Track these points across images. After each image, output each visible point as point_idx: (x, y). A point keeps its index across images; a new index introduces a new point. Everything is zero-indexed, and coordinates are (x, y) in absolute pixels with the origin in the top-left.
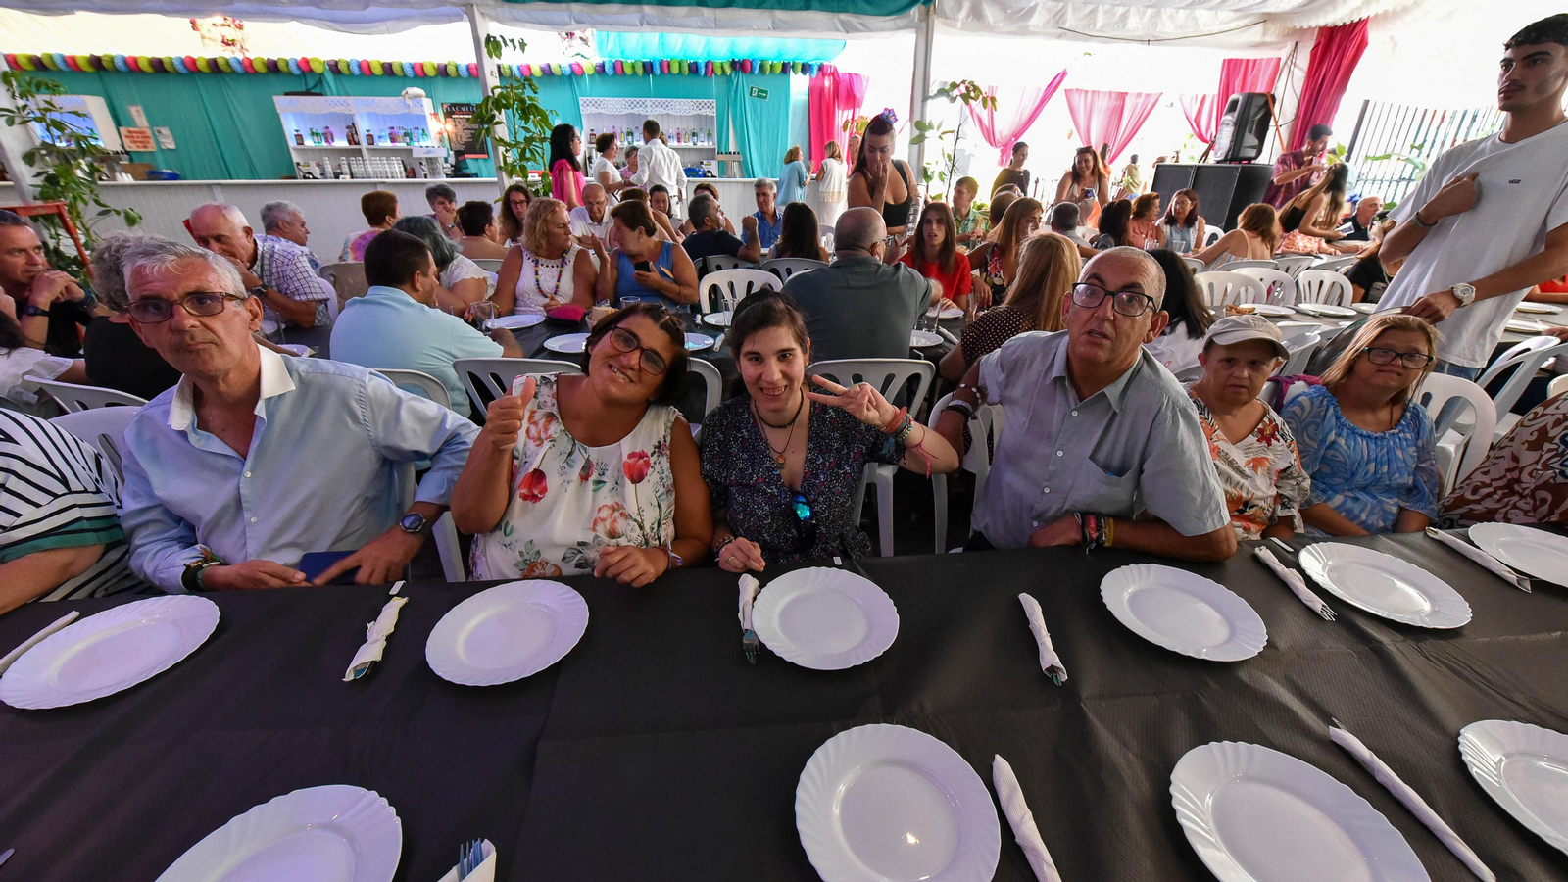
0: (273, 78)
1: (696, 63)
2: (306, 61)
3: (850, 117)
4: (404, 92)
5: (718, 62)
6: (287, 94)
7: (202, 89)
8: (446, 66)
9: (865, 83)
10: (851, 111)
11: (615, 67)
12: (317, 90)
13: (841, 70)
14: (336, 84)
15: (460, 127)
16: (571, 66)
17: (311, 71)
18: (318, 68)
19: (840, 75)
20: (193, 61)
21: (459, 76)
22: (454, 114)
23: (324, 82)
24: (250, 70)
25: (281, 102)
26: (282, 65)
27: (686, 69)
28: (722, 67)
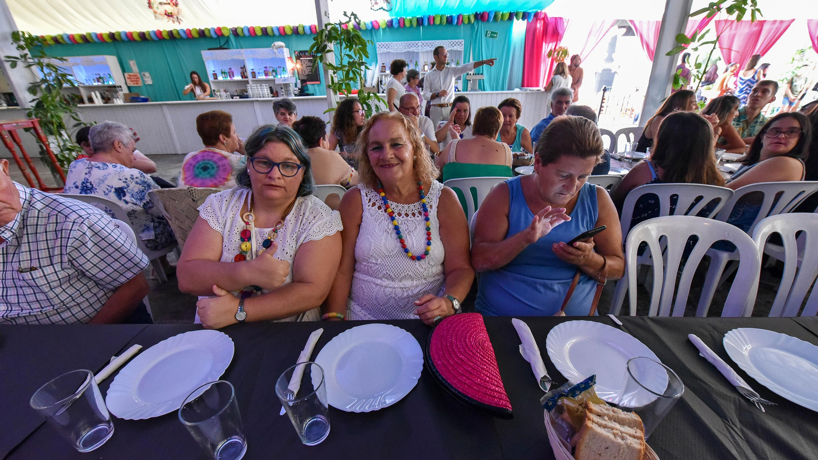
0: (202, 41)
1: (451, 17)
2: (219, 29)
3: (553, 48)
4: (273, 45)
5: (466, 14)
6: (209, 49)
7: (165, 49)
8: (297, 28)
9: (565, 24)
10: (554, 44)
11: (399, 22)
12: (225, 47)
13: (550, 16)
14: (236, 42)
15: (304, 65)
16: (372, 23)
17: (222, 35)
18: (226, 33)
19: (549, 19)
20: (160, 32)
21: (305, 33)
22: (301, 57)
23: (230, 42)
24: (190, 36)
25: (205, 54)
26: (206, 33)
27: (445, 20)
28: (469, 18)
